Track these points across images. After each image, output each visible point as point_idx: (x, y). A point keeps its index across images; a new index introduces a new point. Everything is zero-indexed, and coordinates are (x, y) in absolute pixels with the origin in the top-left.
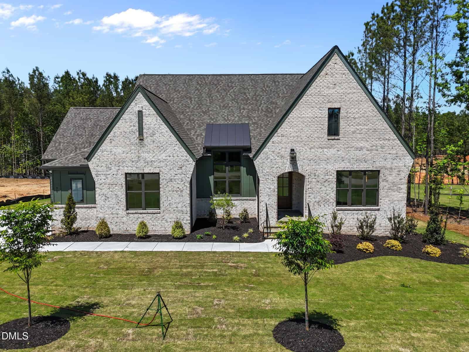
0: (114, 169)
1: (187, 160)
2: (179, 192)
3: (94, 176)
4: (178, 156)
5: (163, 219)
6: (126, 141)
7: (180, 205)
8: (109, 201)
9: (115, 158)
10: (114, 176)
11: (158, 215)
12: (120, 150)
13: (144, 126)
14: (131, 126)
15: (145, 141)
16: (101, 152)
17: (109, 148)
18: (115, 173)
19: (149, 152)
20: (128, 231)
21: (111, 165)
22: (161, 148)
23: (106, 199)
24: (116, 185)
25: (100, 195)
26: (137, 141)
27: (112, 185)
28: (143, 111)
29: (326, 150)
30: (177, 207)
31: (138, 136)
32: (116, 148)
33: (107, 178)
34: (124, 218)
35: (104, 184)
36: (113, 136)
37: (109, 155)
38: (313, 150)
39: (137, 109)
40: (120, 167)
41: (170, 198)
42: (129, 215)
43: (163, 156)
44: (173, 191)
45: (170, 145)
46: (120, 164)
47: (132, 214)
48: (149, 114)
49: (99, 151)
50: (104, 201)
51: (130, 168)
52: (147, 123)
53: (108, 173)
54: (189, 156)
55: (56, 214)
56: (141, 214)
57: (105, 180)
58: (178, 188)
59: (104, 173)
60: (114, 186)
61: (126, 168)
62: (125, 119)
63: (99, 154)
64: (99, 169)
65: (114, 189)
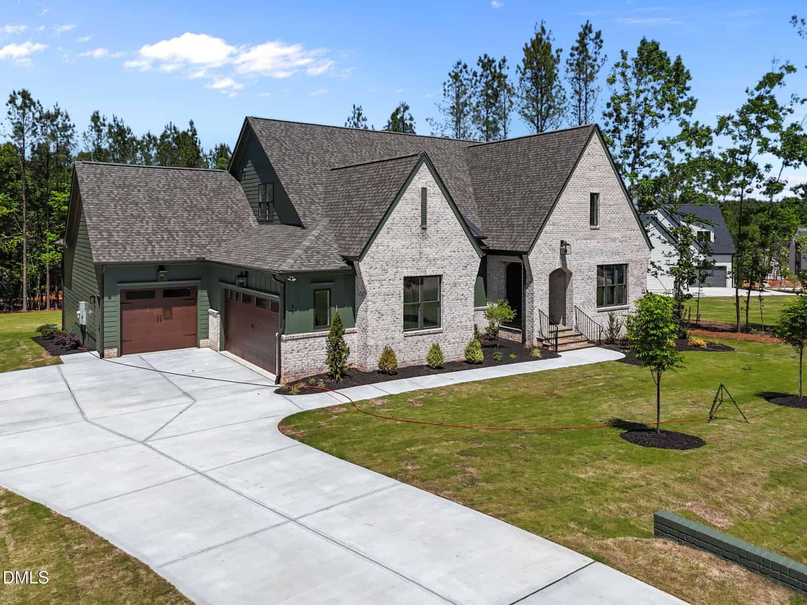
0: (391, 271)
1: (472, 256)
2: (464, 301)
3: (366, 283)
4: (463, 251)
5: (446, 340)
6: (406, 230)
7: (464, 319)
8: (383, 320)
9: (392, 256)
10: (391, 282)
11: (440, 334)
12: (398, 244)
13: (428, 210)
14: (413, 209)
15: (428, 231)
16: (375, 247)
17: (386, 241)
18: (392, 277)
19: (431, 246)
20: (405, 362)
21: (387, 265)
22: (446, 241)
23: (379, 318)
24: (393, 295)
25: (372, 312)
26: (419, 231)
27: (388, 295)
28: (428, 188)
29: (589, 241)
30: (460, 322)
31: (420, 223)
32: (394, 240)
33: (382, 285)
34: (401, 344)
35: (377, 295)
36: (392, 224)
37: (386, 252)
38: (578, 241)
39: (420, 186)
40: (399, 269)
41: (453, 310)
42: (407, 338)
43: (447, 252)
44: (457, 300)
45: (455, 236)
46: (398, 264)
47: (411, 336)
48: (434, 194)
49: (373, 245)
50: (377, 321)
51: (410, 270)
52: (432, 205)
53: (384, 278)
54: (475, 252)
55: (293, 350)
56: (421, 335)
57: (379, 288)
58: (463, 295)
59: (378, 278)
60: (391, 296)
61: (405, 270)
62: (406, 200)
63: (373, 250)
64: (372, 272)
65: (390, 302)
